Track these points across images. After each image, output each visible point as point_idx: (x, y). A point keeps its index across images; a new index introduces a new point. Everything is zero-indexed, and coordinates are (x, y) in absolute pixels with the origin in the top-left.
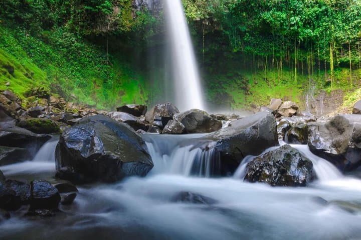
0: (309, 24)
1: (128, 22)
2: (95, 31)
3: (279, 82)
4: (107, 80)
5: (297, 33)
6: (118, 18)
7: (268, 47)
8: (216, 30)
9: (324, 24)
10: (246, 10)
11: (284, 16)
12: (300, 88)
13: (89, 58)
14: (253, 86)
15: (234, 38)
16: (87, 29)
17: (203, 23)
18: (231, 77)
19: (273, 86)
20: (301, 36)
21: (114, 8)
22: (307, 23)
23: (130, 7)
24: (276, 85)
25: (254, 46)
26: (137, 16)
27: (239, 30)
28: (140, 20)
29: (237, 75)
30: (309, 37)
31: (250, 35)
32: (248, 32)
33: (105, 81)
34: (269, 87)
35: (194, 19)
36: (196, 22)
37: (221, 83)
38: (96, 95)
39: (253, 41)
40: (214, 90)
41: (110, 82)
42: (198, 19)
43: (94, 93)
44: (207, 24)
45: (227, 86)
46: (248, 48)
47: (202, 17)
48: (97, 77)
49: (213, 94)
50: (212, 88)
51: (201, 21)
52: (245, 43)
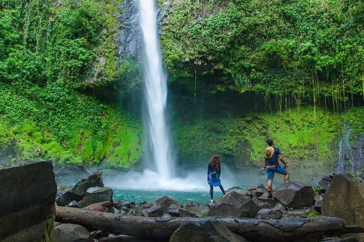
0: (327, 49)
1: (111, 71)
2: (84, 83)
3: (304, 126)
4: (97, 131)
5: (313, 62)
6: (103, 68)
7: (281, 83)
8: (215, 70)
9: (347, 46)
10: (246, 43)
11: (292, 43)
12: (332, 132)
13: (80, 110)
14: (274, 132)
15: (239, 76)
16: (77, 82)
17: (195, 63)
18: (250, 121)
19: (296, 130)
20: (318, 65)
21: (100, 59)
22: (325, 48)
23: (114, 56)
24: (299, 130)
25: (265, 83)
26: (120, 64)
27: (242, 67)
28: (123, 68)
29: (256, 118)
30: (330, 66)
31: (257, 70)
32: (254, 67)
33: (95, 132)
34: (292, 132)
35: (183, 61)
36: (186, 63)
37: (241, 128)
38: (83, 148)
39: (263, 78)
40: (234, 137)
41: (100, 133)
42: (187, 60)
43: (80, 145)
44: (200, 64)
45: (247, 131)
46: (258, 86)
47: (191, 57)
48: (86, 128)
49: (234, 142)
50: (232, 135)
51: (192, 61)
52: (254, 81)
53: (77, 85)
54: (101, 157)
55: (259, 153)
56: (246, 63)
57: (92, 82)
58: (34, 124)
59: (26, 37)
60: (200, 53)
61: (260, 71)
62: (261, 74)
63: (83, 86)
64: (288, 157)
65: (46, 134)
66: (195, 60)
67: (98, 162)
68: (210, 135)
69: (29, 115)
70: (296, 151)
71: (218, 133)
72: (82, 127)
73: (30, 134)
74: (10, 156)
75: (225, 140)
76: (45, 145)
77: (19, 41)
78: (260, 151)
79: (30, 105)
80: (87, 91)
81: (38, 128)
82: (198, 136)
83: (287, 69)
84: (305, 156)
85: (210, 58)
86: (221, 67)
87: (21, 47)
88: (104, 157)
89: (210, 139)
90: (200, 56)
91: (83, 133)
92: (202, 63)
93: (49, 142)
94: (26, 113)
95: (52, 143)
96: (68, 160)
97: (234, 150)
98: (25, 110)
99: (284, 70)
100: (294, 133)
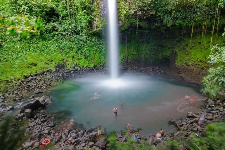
1: (100, 25)
6: (97, 23)
8: (151, 15)
14: (191, 49)
18: (178, 41)
21: (95, 19)
23: (100, 16)
24: (206, 49)
25: (183, 19)
27: (167, 10)
28: (104, 22)
32: (174, 10)
33: (100, 52)
34: (201, 50)
35: (131, 14)
36: (132, 14)
37: (174, 45)
38: (96, 59)
39: (181, 16)
40: (171, 49)
41: (103, 52)
42: (133, 13)
43: (95, 58)
44: (140, 13)
45: (177, 47)
46: (178, 22)
47: (135, 11)
48: (97, 51)
49: (170, 52)
50: (169, 48)
51: (135, 12)
52: (175, 19)
53: (90, 32)
54: (104, 63)
55: (180, 60)
56: (169, 8)
57: (95, 31)
58: (74, 52)
59: (69, 13)
60: (139, 7)
61: (179, 11)
62: (179, 13)
63: (92, 32)
64: (195, 66)
65: (80, 56)
66: (137, 12)
67: (102, 65)
68: (158, 48)
69: (72, 49)
70: (200, 63)
71: (163, 47)
72: (95, 51)
73: (73, 57)
74: (62, 69)
75: (166, 51)
76: (79, 60)
77: (67, 16)
78: (181, 59)
79: (73, 44)
80: (94, 34)
81: (77, 54)
82: (152, 49)
83: (197, 7)
84: (205, 68)
85: (146, 9)
86: (154, 12)
87: (68, 18)
88: (105, 62)
89: (159, 50)
90: (140, 9)
91: (95, 53)
92: (142, 13)
93: (81, 59)
94: (71, 48)
95: (82, 59)
96: (87, 66)
97: (170, 57)
98: (71, 47)
99: (195, 9)
100: (202, 51)
